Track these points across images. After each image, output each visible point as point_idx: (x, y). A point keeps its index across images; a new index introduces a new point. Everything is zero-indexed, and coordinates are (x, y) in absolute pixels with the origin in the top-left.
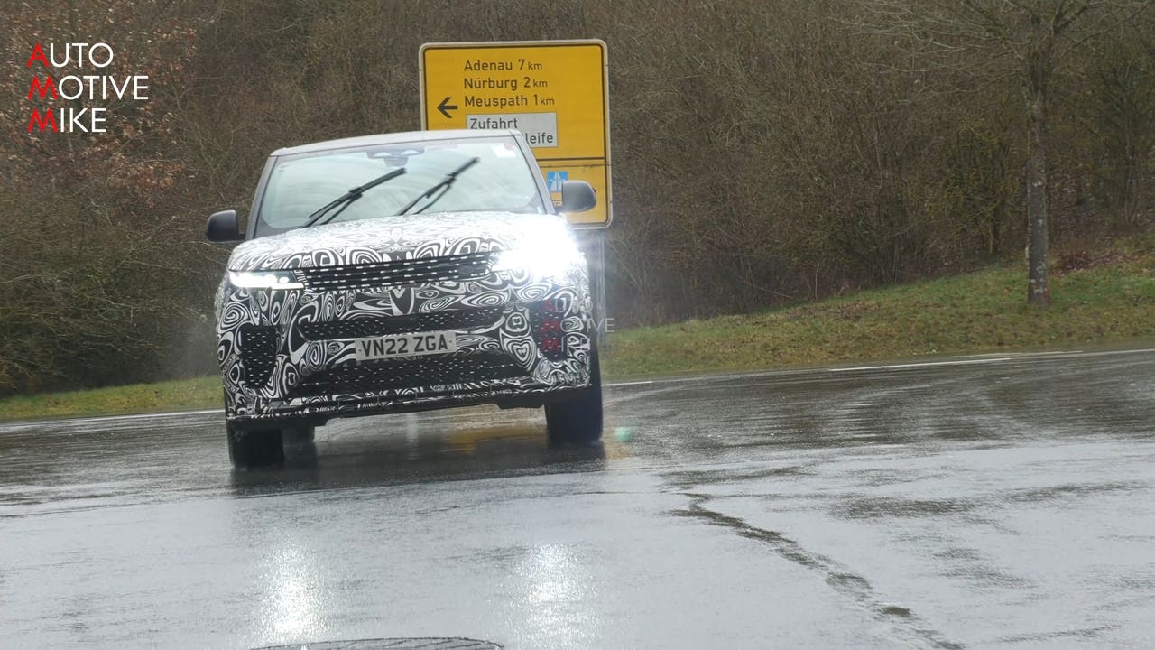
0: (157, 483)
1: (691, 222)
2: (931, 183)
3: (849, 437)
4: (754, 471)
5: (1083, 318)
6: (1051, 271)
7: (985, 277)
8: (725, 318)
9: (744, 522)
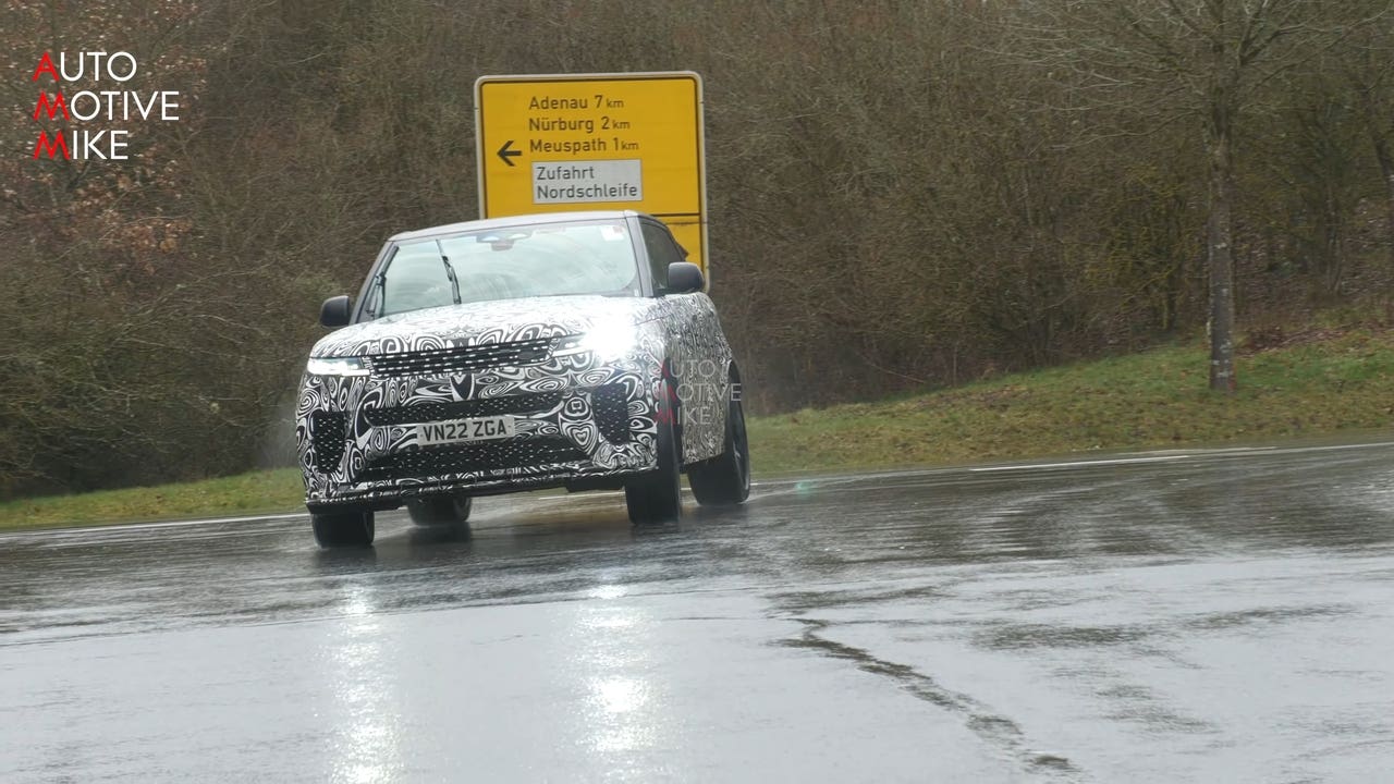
0: (159, 608)
1: (804, 291)
2: (1093, 244)
3: (994, 551)
4: (880, 592)
5: (1277, 407)
6: (1238, 350)
7: (1158, 358)
8: (846, 407)
9: (868, 654)
